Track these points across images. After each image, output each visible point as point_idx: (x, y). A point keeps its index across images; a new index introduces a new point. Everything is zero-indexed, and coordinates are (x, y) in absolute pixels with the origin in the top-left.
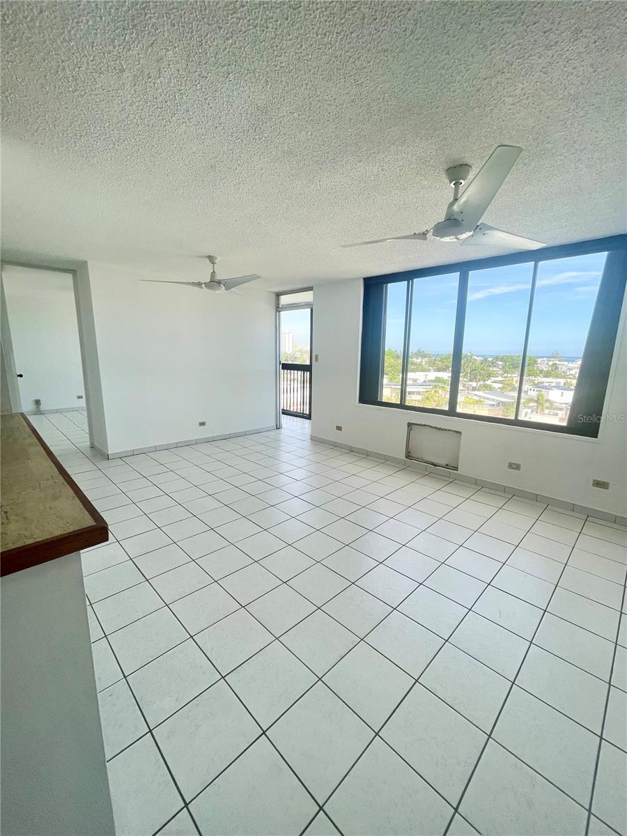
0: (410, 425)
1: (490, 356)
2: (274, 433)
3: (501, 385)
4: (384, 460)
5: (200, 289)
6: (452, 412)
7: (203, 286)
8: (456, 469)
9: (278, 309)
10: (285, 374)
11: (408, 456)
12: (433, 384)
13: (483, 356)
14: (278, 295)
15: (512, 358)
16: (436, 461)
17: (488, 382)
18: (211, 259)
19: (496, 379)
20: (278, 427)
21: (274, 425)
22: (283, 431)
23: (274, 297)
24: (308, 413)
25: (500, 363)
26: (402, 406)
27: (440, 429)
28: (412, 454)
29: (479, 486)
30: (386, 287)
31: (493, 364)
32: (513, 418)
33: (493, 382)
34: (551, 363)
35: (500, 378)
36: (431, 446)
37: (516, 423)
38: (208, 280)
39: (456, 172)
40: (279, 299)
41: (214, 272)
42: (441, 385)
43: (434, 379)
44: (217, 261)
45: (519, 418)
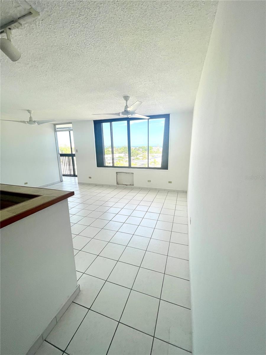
0: (117, 173)
1: (137, 147)
2: (60, 184)
3: (142, 158)
4: (110, 186)
5: (25, 124)
6: (130, 167)
7: (26, 122)
8: (133, 185)
9: (55, 131)
10: (62, 158)
11: (117, 184)
12: (118, 159)
13: (135, 147)
14: (55, 125)
15: (144, 147)
16: (127, 184)
17: (138, 157)
18: (29, 111)
19: (140, 155)
20: (62, 181)
21: (59, 180)
22: (64, 182)
23: (53, 126)
24: (73, 174)
25: (141, 149)
26: (113, 167)
27: (126, 173)
28: (119, 183)
29: (141, 189)
30: (102, 124)
31: (138, 150)
32: (147, 167)
33: (139, 157)
34: (157, 148)
35: (141, 155)
36: (124, 179)
37: (148, 168)
38: (28, 120)
39: (126, 98)
40: (55, 127)
41: (31, 117)
42: (121, 159)
43: (118, 157)
44: (32, 112)
45: (149, 167)
